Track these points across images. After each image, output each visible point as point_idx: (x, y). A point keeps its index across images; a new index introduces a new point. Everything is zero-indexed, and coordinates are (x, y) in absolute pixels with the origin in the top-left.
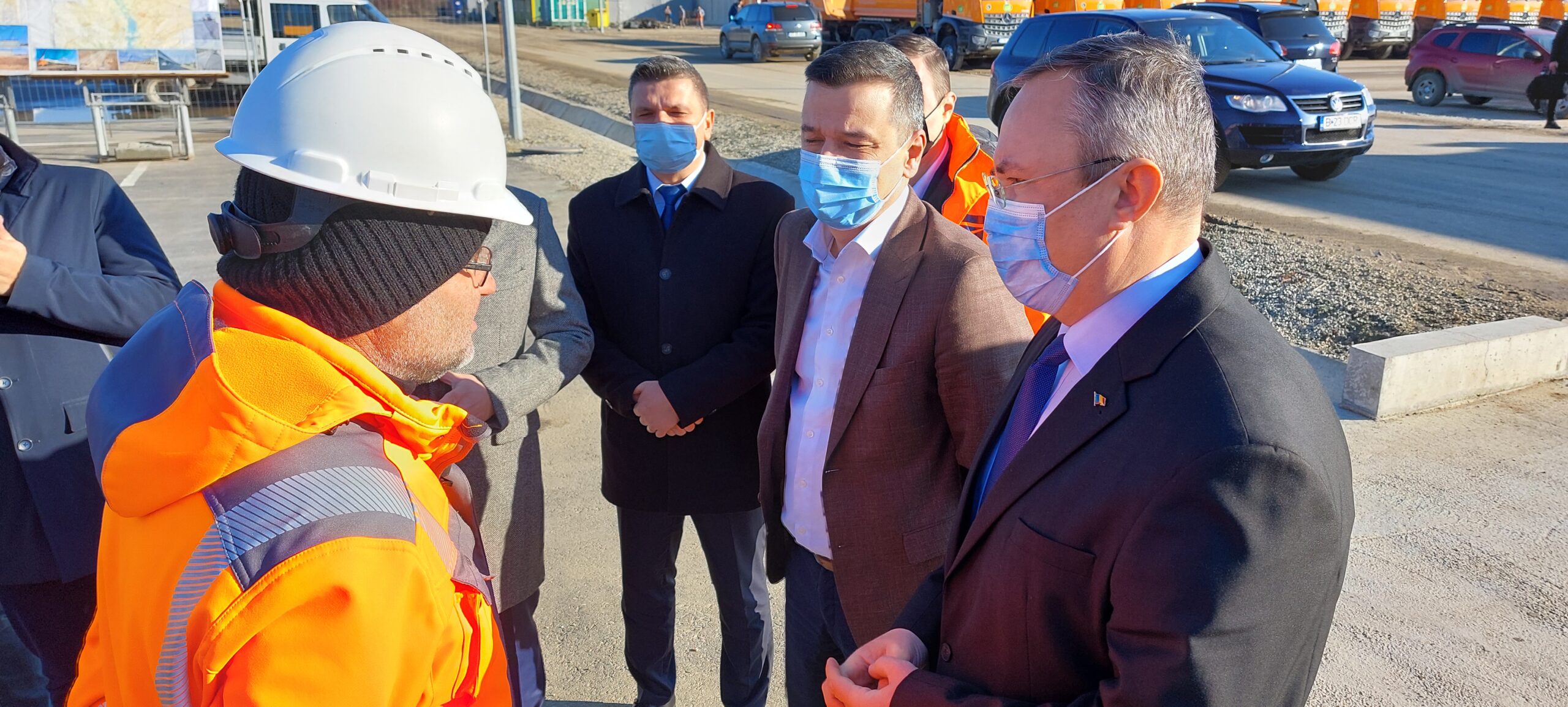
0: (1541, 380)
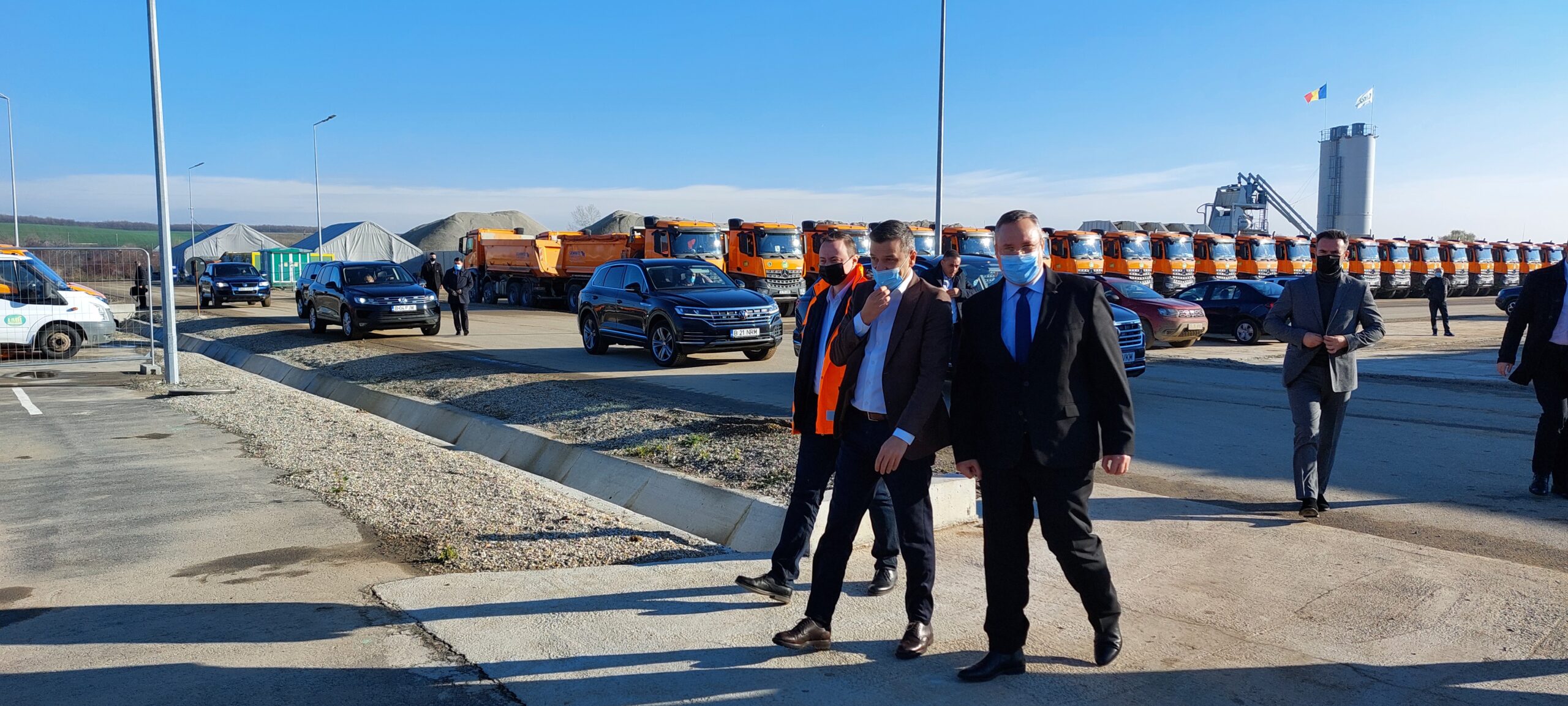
0: (955, 523)
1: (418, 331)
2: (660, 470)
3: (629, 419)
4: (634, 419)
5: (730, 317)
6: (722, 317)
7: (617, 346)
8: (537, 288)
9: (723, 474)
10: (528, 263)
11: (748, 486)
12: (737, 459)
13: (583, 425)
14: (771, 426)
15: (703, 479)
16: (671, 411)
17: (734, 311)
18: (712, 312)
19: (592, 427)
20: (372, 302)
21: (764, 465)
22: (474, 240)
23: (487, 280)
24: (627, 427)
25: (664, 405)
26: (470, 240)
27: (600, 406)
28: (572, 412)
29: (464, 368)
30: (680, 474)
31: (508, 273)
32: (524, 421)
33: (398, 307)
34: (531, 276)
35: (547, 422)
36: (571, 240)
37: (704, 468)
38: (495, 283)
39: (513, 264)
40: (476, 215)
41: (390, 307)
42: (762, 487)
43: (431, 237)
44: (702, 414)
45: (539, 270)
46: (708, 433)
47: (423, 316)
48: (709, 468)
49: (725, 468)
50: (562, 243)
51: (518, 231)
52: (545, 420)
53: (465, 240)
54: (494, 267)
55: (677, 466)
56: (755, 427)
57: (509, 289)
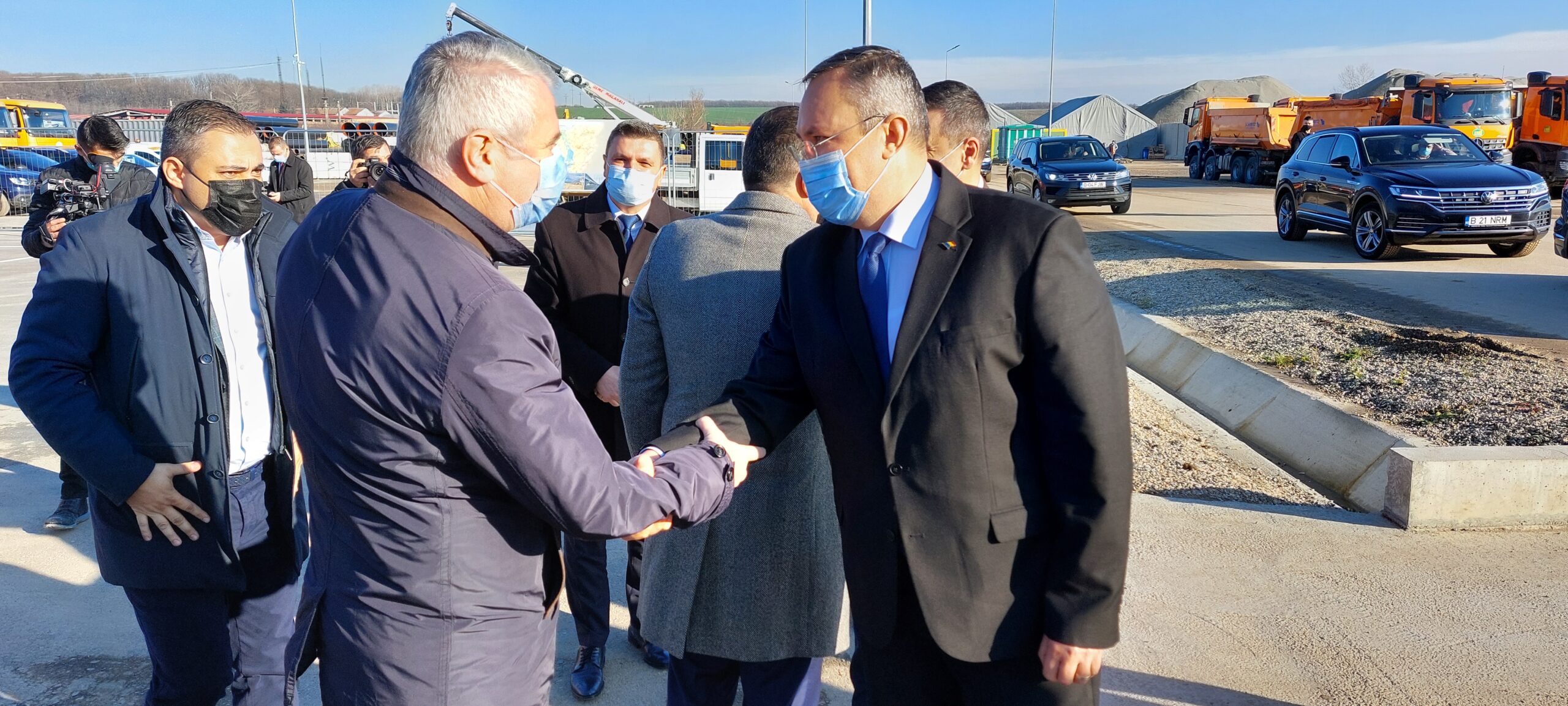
1: (1107, 209)
2: (1293, 387)
3: (1284, 321)
4: (1290, 320)
5: (1467, 199)
6: (1455, 200)
7: (1317, 231)
8: (1265, 163)
9: (1374, 401)
10: (1258, 134)
11: (1401, 420)
12: (1400, 384)
13: (1228, 322)
14: (1466, 345)
15: (1344, 404)
16: (1341, 315)
17: (1475, 192)
18: (1441, 192)
19: (1236, 326)
20: (1062, 178)
21: (1435, 397)
22: (1201, 111)
23: (1211, 154)
24: (1277, 330)
25: (1334, 307)
26: (1198, 110)
27: (1257, 302)
28: (1222, 306)
30: (1316, 394)
31: (1234, 146)
32: (1165, 312)
33: (1087, 183)
34: (1260, 149)
35: (1190, 315)
36: (1309, 107)
37: (1352, 390)
38: (1218, 158)
39: (1241, 135)
40: (1220, 82)
41: (1079, 183)
42: (1420, 424)
43: (1168, 108)
44: (1380, 322)
45: (1269, 142)
46: (1377, 346)
47: (1112, 193)
48: (1359, 391)
49: (1380, 394)
51: (1252, 99)
52: (1188, 314)
53: (1191, 110)
54: (1220, 140)
55: (1318, 384)
56: (1443, 346)
57: (1232, 164)
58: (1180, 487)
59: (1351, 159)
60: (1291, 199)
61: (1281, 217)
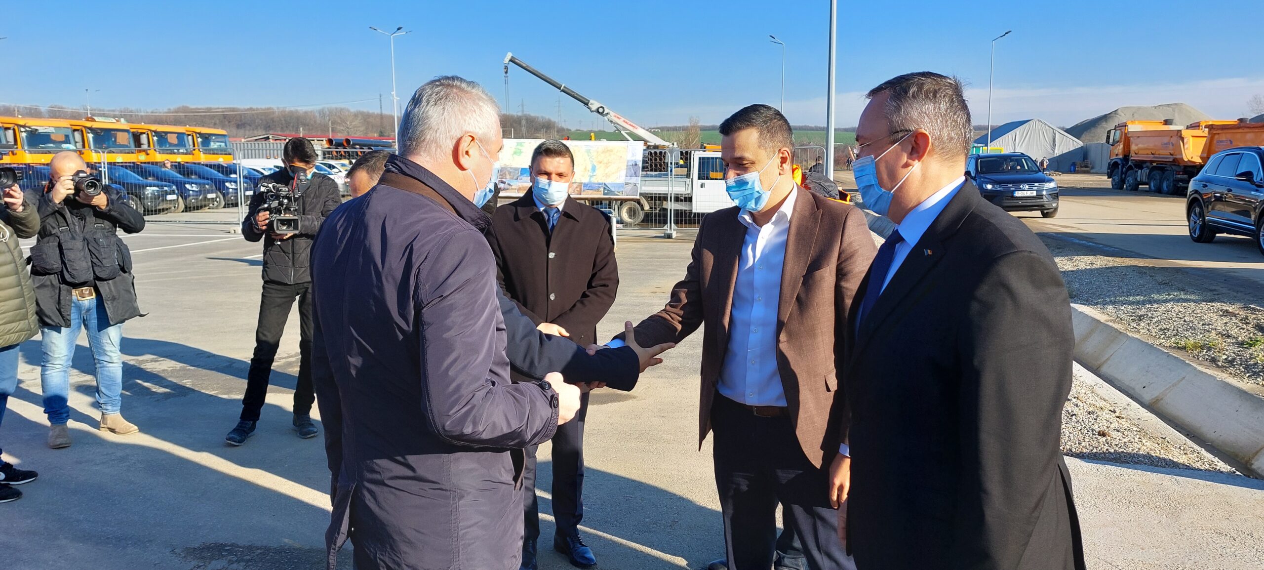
1: (1038, 213)
2: (1200, 368)
3: (1193, 312)
4: (1199, 311)
7: (1225, 235)
8: (1179, 176)
10: (1172, 152)
13: (1143, 311)
15: (1247, 385)
16: (1246, 308)
19: (1150, 315)
20: (998, 188)
22: (1122, 132)
23: (1130, 168)
24: (1187, 319)
25: (1239, 301)
26: (1118, 132)
27: (1169, 295)
28: (1138, 298)
29: (1058, 248)
30: (1221, 376)
31: (1152, 162)
32: (1087, 302)
33: (1020, 192)
34: (1175, 165)
35: (1109, 305)
36: (1218, 129)
37: (1255, 373)
38: (1137, 172)
39: (1157, 153)
40: (1139, 108)
41: (1013, 192)
43: (1093, 130)
45: (1182, 159)
47: (1042, 200)
48: (1261, 374)
50: (1209, 132)
51: (1167, 122)
53: (1113, 132)
54: (1138, 157)
55: (1224, 367)
57: (1150, 177)
58: (1095, 451)
59: (1255, 174)
60: (1201, 208)
61: (1192, 223)
